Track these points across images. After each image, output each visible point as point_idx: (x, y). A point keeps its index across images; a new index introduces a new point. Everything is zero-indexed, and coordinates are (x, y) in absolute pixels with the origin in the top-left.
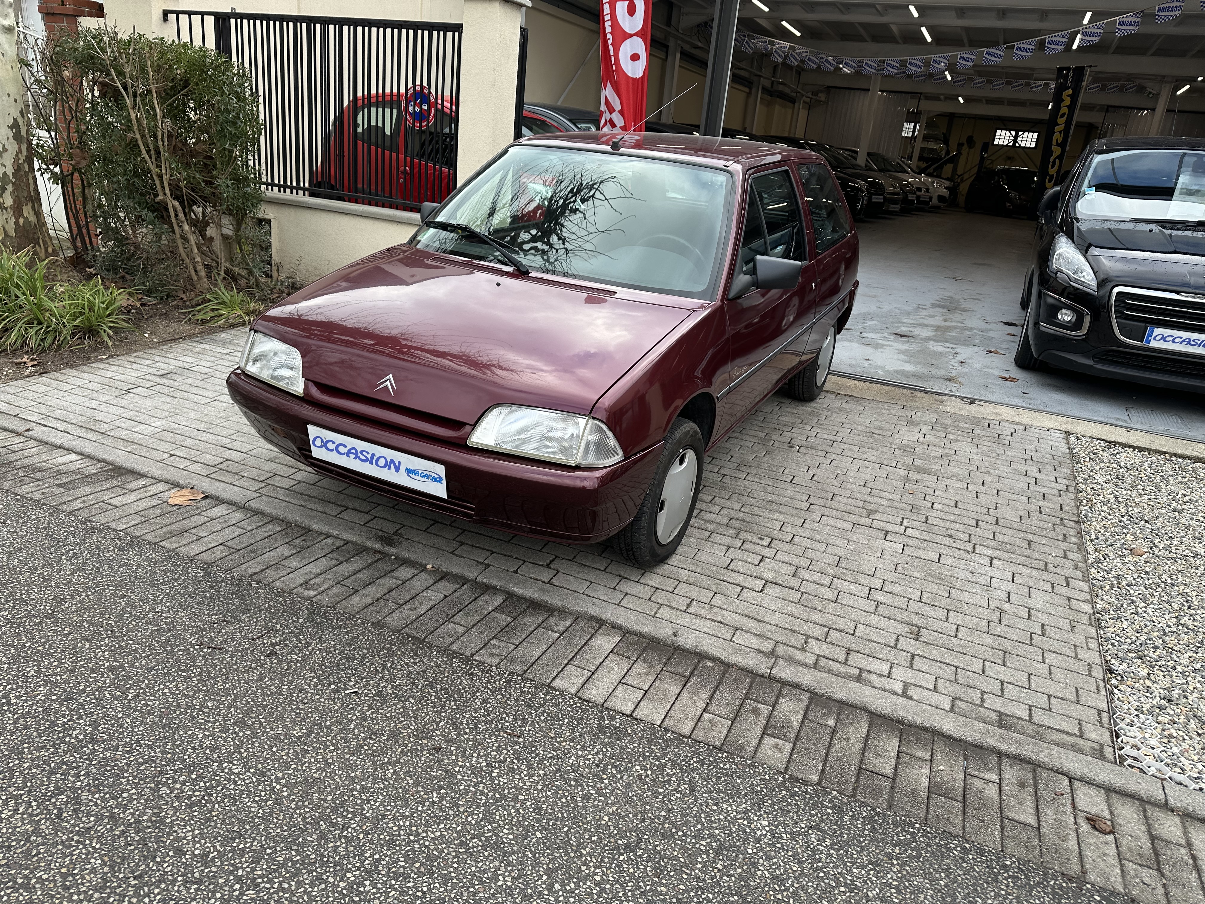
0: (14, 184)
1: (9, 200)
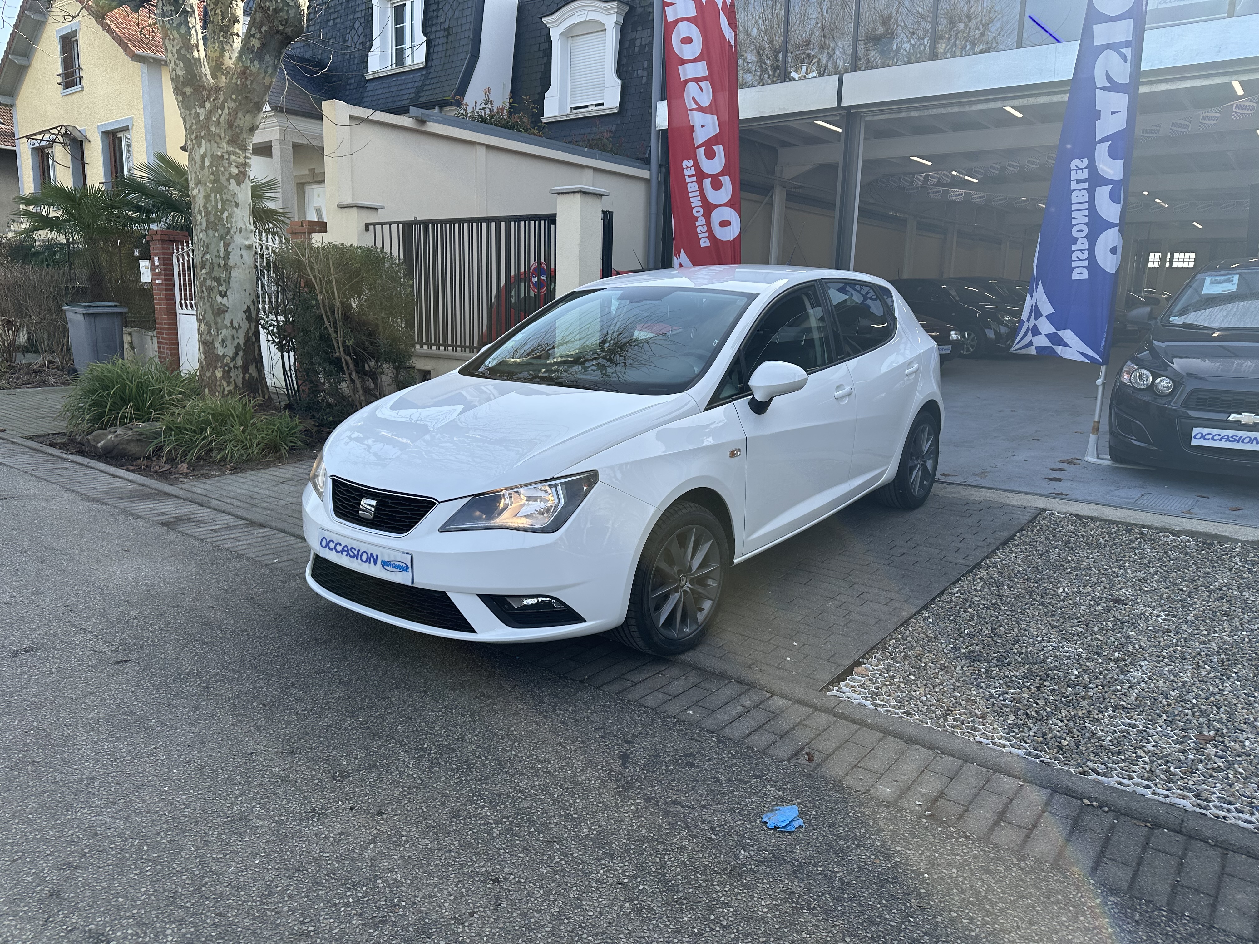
0: (244, 351)
1: (239, 362)
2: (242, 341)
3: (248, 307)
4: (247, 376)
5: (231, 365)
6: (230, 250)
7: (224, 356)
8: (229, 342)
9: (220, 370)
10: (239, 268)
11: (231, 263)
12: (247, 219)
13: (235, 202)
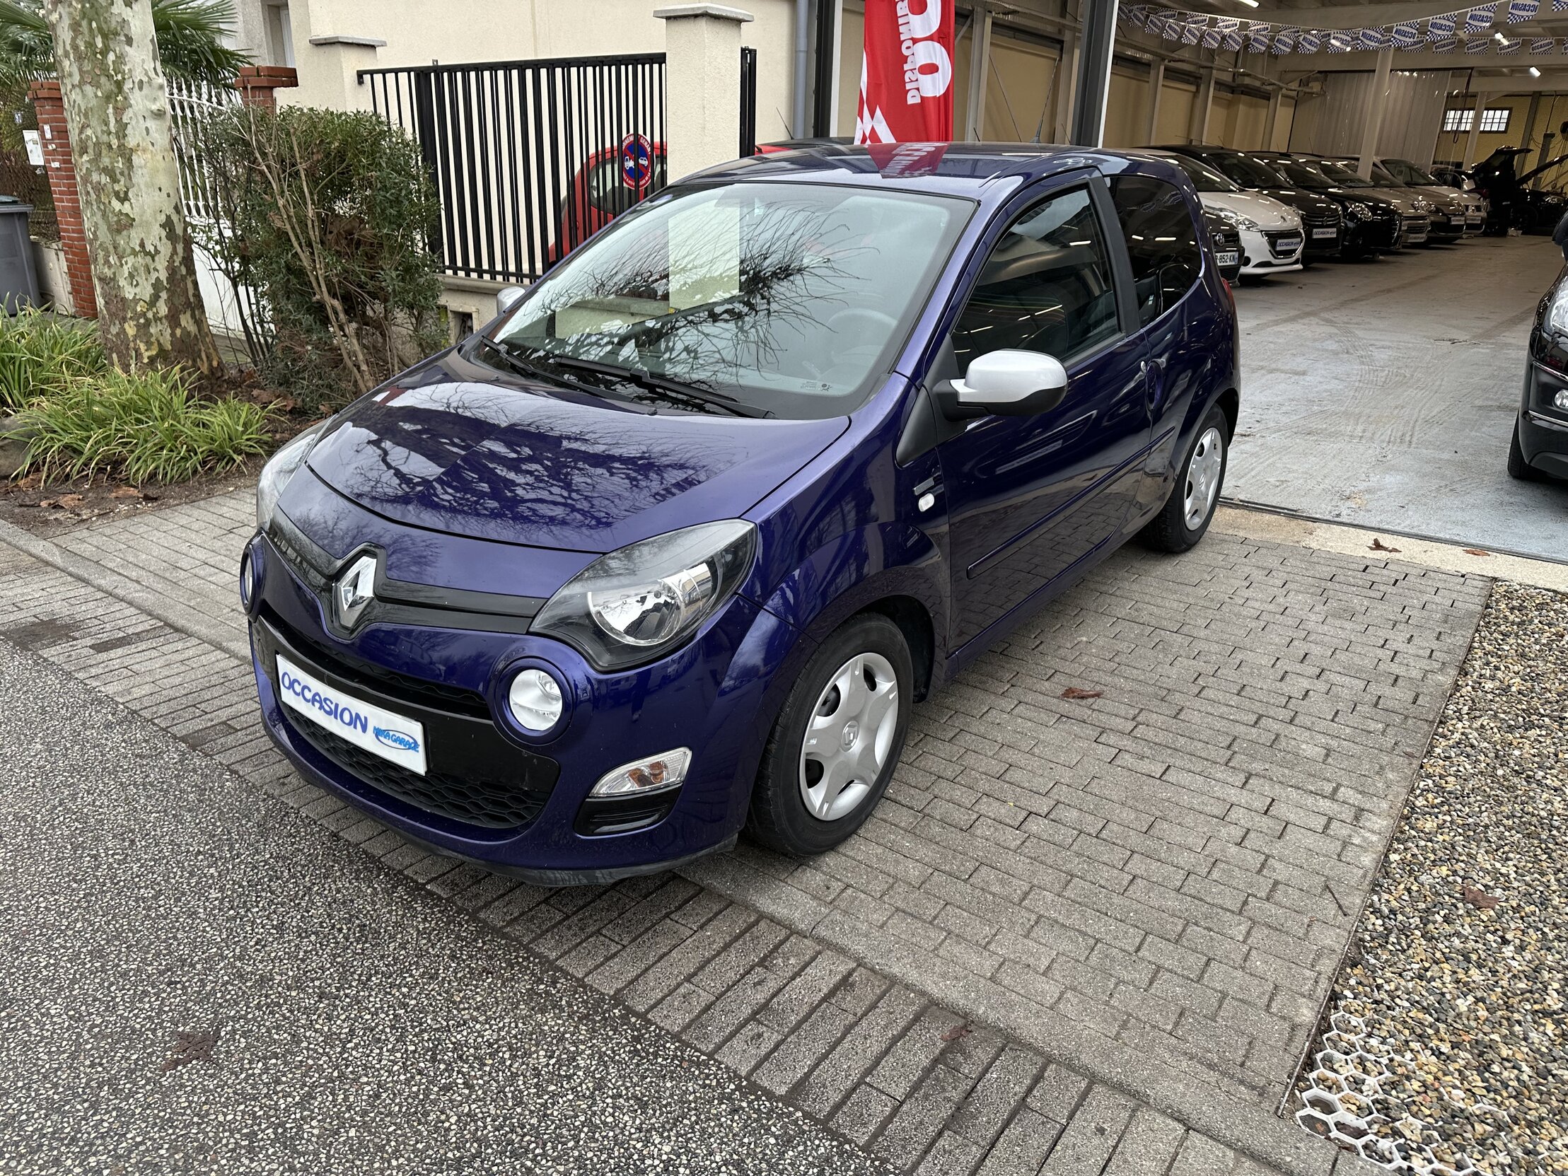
1: (163, 309)
2: (163, 275)
3: (168, 217)
4: (178, 332)
5: (150, 315)
6: (125, 120)
7: (136, 301)
8: (141, 279)
9: (132, 323)
10: (144, 151)
11: (131, 142)
12: (150, 65)
13: (126, 36)
